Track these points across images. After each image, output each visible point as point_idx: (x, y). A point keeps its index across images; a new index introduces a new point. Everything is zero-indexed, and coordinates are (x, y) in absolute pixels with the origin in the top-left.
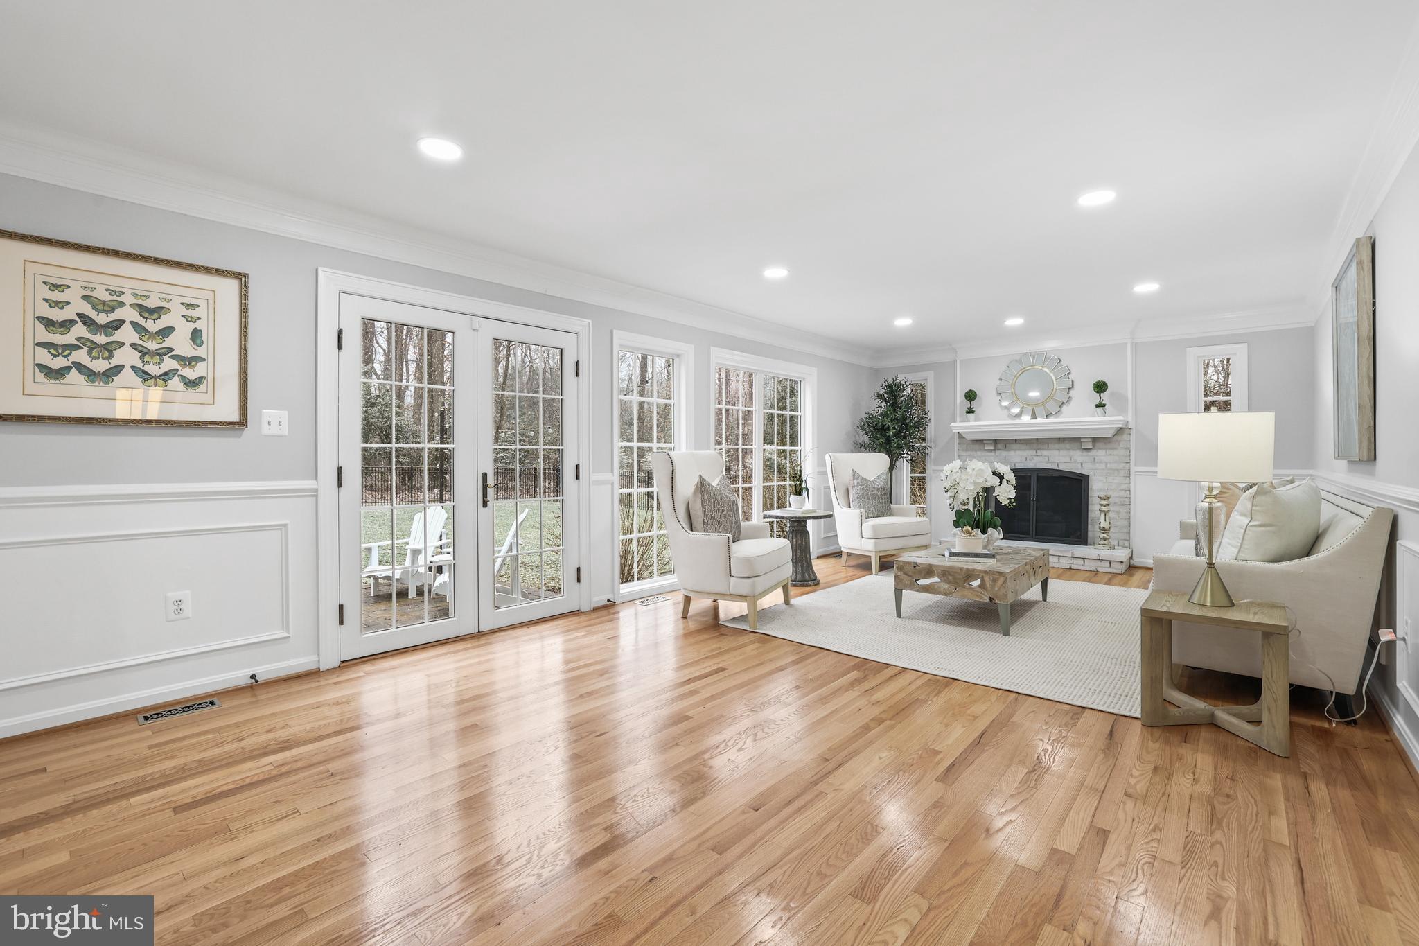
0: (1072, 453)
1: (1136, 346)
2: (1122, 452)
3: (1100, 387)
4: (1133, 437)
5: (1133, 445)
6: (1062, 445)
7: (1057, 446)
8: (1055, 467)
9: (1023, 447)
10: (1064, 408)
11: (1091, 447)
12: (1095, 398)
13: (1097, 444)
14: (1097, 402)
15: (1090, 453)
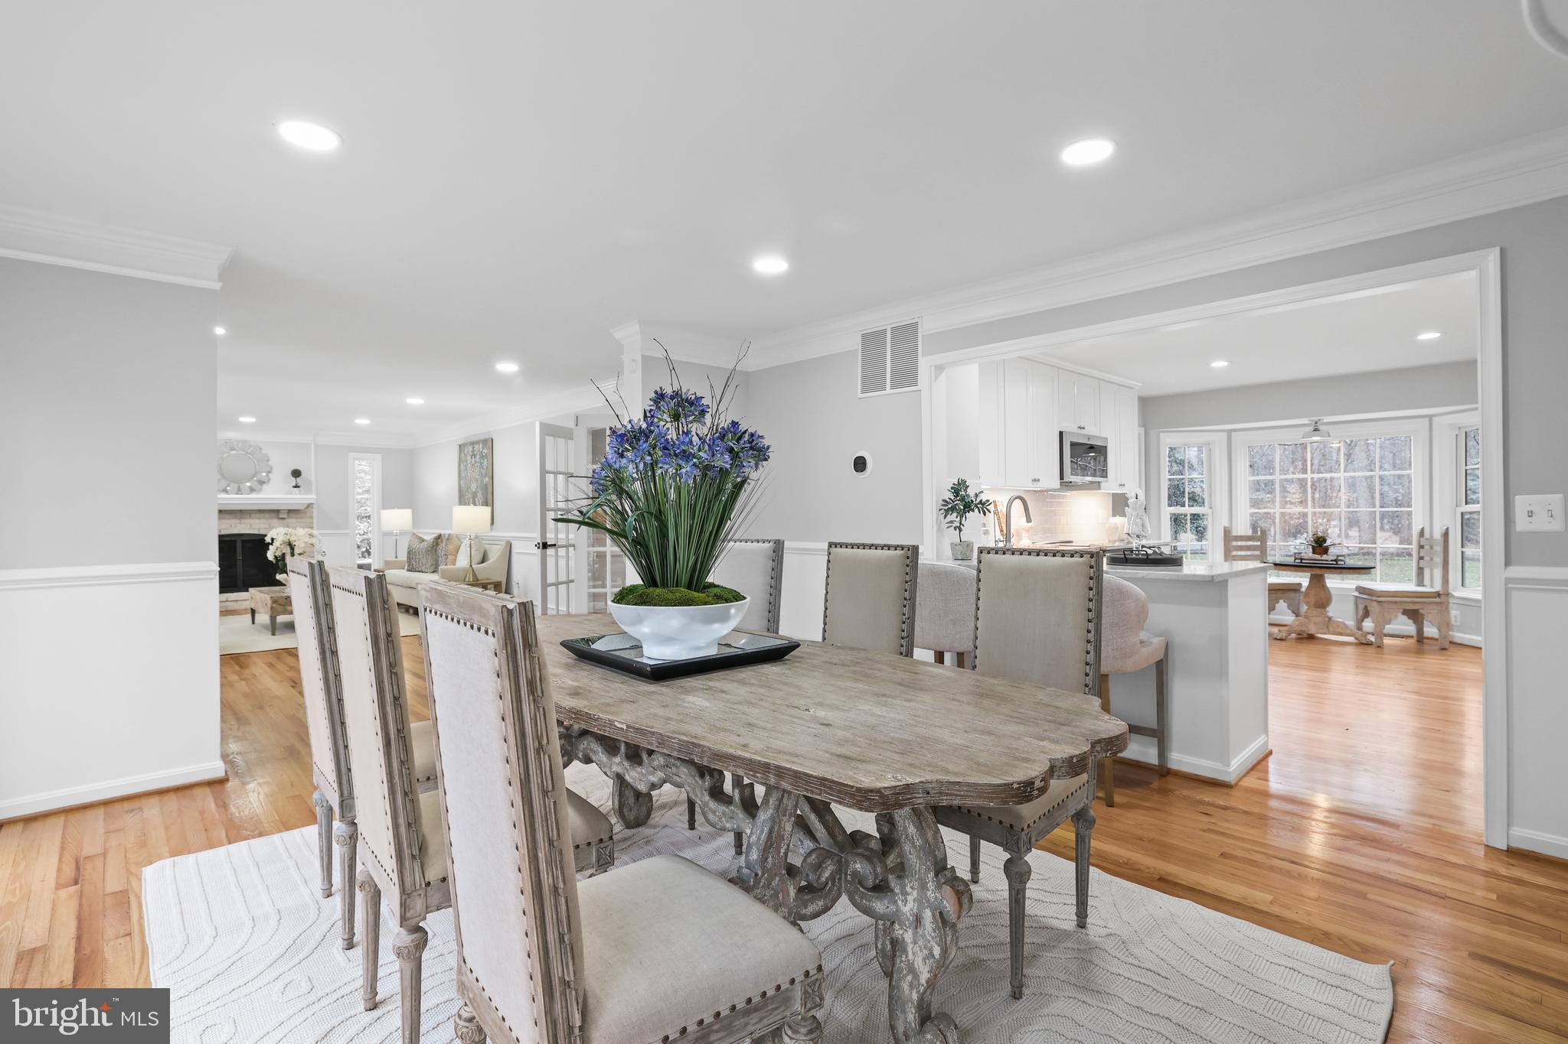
0: (270, 521)
1: (316, 445)
2: (308, 520)
3: (296, 473)
4: (315, 511)
5: (315, 515)
6: (262, 515)
7: (258, 515)
8: (256, 532)
9: (228, 516)
10: (265, 487)
11: (286, 516)
12: (293, 481)
13: (291, 515)
14: (294, 485)
15: (285, 521)
